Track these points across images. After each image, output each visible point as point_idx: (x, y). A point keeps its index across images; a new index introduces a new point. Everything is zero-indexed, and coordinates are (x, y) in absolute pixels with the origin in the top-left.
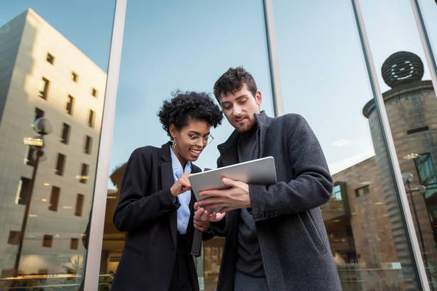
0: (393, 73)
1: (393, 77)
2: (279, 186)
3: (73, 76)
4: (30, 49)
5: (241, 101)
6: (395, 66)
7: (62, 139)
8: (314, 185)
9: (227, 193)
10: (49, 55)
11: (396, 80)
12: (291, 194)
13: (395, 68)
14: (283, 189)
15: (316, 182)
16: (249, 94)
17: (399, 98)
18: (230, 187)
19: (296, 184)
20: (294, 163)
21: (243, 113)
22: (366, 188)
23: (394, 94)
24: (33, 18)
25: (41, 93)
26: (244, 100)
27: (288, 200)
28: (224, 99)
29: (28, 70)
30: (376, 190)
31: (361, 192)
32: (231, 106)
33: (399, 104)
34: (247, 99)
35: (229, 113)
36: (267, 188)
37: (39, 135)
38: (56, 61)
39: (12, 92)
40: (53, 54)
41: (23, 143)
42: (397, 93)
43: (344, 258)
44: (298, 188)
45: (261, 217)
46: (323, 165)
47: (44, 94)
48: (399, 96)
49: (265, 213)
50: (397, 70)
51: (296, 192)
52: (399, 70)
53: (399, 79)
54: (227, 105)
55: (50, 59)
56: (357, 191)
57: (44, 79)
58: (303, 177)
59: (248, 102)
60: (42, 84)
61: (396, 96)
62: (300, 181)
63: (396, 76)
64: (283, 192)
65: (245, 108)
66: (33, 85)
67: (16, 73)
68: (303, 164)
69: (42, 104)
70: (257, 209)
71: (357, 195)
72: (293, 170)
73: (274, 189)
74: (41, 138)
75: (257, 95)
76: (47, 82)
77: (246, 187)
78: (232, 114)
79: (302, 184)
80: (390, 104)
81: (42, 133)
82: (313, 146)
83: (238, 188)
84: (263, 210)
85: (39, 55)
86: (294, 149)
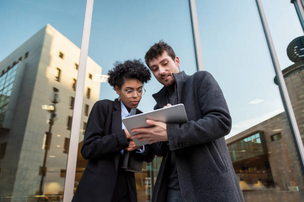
0: (296, 53)
1: (295, 55)
2: (189, 124)
3: (75, 66)
4: (49, 49)
5: (164, 64)
6: (296, 47)
7: (70, 107)
8: (216, 121)
9: (151, 131)
10: (61, 53)
11: (298, 57)
12: (197, 129)
13: (296, 49)
14: (192, 126)
15: (217, 119)
16: (169, 58)
17: (301, 70)
18: (153, 126)
19: (202, 121)
20: (202, 106)
21: (167, 72)
22: (279, 134)
23: (297, 67)
24: (51, 30)
25: (57, 78)
26: (166, 62)
27: (195, 134)
28: (152, 64)
29: (48, 64)
30: (286, 136)
31: (275, 137)
32: (157, 69)
33: (301, 74)
34: (168, 61)
35: (157, 73)
36: (180, 127)
37: (53, 104)
38: (65, 57)
39: (38, 78)
40: (63, 52)
41: (42, 108)
42: (299, 66)
43: (265, 185)
44: (203, 125)
45: (175, 147)
46: (224, 107)
47: (58, 79)
48: (301, 69)
49: (178, 144)
50: (298, 50)
51: (201, 127)
52: (299, 50)
53: (300, 56)
54: (155, 68)
55: (61, 56)
56: (272, 137)
57: (58, 69)
58: (208, 116)
59: (169, 64)
60: (57, 72)
61: (298, 69)
62: (206, 119)
63: (298, 55)
64: (192, 128)
65: (167, 68)
66: (51, 73)
67: (41, 66)
68: (208, 106)
69: (57, 85)
70: (172, 141)
71: (272, 139)
72: (202, 112)
73: (185, 126)
74: (53, 105)
75: (176, 59)
76: (60, 70)
77: (164, 126)
78: (159, 74)
79: (207, 122)
80: (295, 74)
81: (55, 102)
82: (217, 93)
83: (158, 126)
84: (176, 142)
85: (54, 53)
86: (202, 96)
